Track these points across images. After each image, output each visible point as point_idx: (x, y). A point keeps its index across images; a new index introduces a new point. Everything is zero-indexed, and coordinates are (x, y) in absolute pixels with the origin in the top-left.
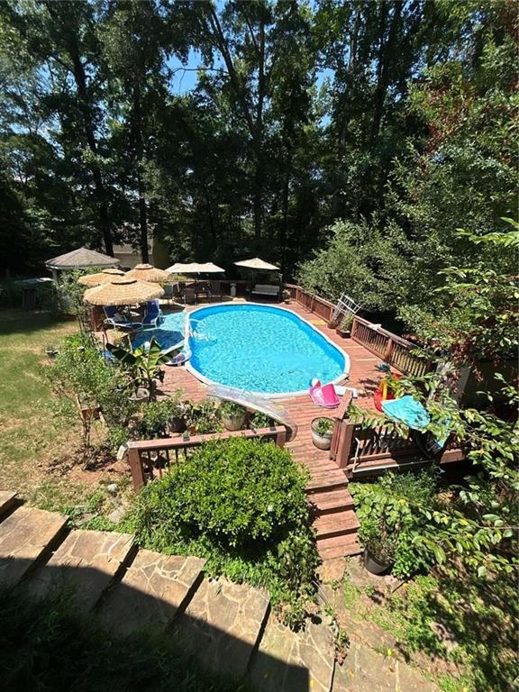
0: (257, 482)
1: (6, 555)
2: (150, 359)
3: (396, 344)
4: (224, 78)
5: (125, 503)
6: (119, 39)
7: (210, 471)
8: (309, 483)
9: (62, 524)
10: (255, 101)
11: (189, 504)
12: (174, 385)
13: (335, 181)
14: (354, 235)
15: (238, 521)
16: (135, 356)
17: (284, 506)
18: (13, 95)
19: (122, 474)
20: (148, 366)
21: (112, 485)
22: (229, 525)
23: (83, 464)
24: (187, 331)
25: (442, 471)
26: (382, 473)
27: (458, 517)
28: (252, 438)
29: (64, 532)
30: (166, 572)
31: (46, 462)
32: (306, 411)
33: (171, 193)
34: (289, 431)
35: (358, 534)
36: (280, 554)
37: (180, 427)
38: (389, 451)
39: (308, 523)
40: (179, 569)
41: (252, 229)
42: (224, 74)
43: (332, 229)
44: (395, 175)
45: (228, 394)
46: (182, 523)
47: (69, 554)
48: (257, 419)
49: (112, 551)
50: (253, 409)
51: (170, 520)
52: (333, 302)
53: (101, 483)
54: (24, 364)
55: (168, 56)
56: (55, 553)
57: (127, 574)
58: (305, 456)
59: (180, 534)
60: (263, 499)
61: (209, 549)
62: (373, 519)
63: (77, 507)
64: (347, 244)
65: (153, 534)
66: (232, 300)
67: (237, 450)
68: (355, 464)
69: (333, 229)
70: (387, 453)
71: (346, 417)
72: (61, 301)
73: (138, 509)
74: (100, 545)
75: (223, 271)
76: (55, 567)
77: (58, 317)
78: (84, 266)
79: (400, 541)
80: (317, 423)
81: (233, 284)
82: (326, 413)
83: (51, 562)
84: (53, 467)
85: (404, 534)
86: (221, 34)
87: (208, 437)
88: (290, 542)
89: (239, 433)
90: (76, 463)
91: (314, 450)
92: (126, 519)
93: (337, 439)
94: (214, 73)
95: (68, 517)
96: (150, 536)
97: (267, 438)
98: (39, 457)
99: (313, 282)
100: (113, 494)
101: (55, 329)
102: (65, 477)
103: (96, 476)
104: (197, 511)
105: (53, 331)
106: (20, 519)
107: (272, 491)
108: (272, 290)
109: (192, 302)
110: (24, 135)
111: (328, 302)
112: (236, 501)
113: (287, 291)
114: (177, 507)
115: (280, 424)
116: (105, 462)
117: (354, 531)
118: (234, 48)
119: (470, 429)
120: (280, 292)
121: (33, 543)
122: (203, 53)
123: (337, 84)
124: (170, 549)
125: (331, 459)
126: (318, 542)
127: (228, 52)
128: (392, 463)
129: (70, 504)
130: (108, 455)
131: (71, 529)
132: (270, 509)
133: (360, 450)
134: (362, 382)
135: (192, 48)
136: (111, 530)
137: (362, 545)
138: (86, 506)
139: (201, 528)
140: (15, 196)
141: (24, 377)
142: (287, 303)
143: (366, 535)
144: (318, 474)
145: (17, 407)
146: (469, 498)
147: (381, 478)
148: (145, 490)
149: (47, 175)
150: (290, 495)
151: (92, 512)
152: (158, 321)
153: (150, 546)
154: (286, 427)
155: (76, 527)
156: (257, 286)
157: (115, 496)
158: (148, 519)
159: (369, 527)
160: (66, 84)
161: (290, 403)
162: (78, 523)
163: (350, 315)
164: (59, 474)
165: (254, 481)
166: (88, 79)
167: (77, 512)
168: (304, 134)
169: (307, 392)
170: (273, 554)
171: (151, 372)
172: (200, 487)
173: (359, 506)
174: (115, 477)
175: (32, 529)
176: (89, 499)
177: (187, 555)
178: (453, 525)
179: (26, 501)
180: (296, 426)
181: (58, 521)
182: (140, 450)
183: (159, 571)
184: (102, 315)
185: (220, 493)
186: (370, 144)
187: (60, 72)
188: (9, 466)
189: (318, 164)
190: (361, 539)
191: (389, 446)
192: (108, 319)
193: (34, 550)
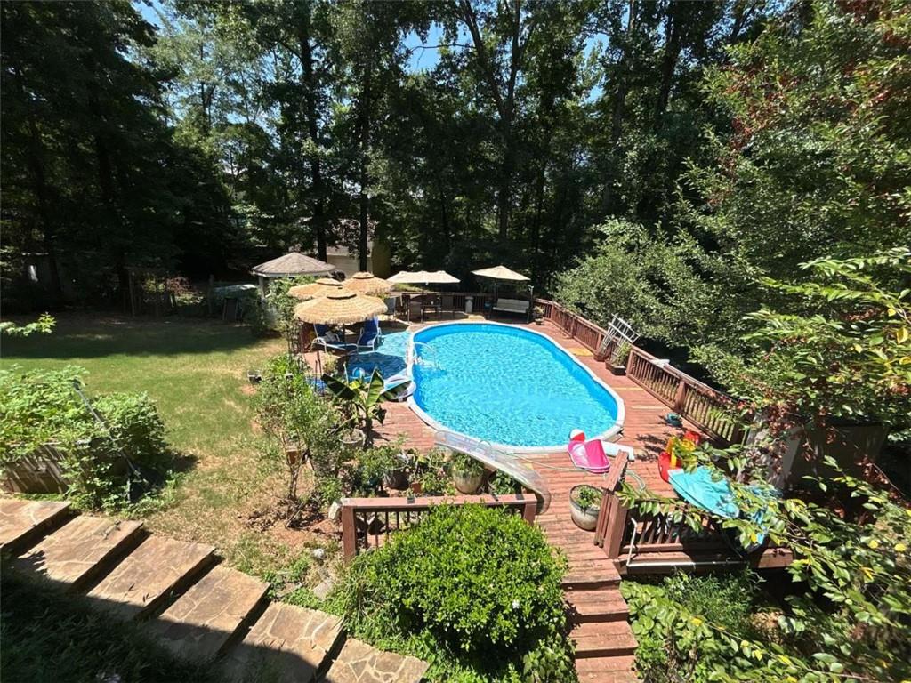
0: (499, 567)
1: (201, 624)
2: (370, 394)
3: (691, 388)
4: (470, 55)
5: (333, 575)
6: (354, 22)
7: (440, 545)
8: (567, 574)
9: (262, 592)
10: (506, 77)
11: (413, 586)
12: (393, 427)
13: (607, 169)
14: (633, 237)
15: (473, 616)
16: (351, 388)
17: (534, 603)
18: (234, 83)
19: (330, 536)
20: (367, 402)
21: (319, 550)
22: (462, 620)
23: (285, 521)
24: (411, 356)
25: (761, 580)
26: (669, 572)
27: (776, 652)
28: (493, 506)
29: (264, 602)
30: (380, 673)
31: (246, 513)
32: (564, 474)
33: (399, 187)
34: (540, 500)
35: (634, 657)
36: (526, 670)
37: (401, 482)
38: (680, 541)
39: (565, 631)
40: (395, 671)
41: (495, 226)
42: (471, 50)
43: (602, 230)
44: (687, 179)
45: (461, 445)
46: (403, 609)
47: (267, 631)
48: (498, 480)
49: (317, 635)
50: (494, 468)
51: (388, 604)
52: (601, 324)
53: (307, 545)
54: (224, 389)
55: (405, 34)
56: (252, 628)
57: (332, 667)
58: (561, 537)
59: (399, 625)
60: (506, 590)
61: (433, 649)
62: (656, 638)
63: (279, 573)
64: (622, 250)
65: (364, 619)
66: (467, 317)
67: (474, 520)
68: (630, 555)
69: (604, 229)
70: (677, 544)
71: (619, 487)
72: (266, 314)
73: (349, 585)
74: (303, 625)
75: (458, 281)
76: (252, 647)
77: (262, 333)
78: (294, 274)
79: (697, 676)
80: (577, 492)
81: (470, 298)
82: (592, 480)
83: (247, 639)
84: (252, 520)
85: (702, 666)
86: (469, 6)
87: (437, 501)
88: (540, 654)
89: (476, 499)
90: (278, 517)
91: (572, 529)
92: (334, 595)
93: (606, 518)
94: (459, 50)
95: (268, 584)
96: (361, 623)
97: (513, 508)
98: (239, 506)
99: (575, 297)
100: (320, 561)
101: (257, 347)
102: (266, 533)
103: (301, 536)
104: (422, 596)
105: (255, 350)
106: (217, 580)
107: (519, 580)
108: (519, 307)
109: (418, 319)
110: (241, 125)
111: (594, 326)
112: (473, 588)
113: (539, 308)
114: (398, 588)
115: (529, 491)
116: (311, 519)
117: (630, 652)
118: (483, 21)
119: (793, 527)
120: (530, 311)
121: (230, 612)
122: (446, 27)
123: (611, 49)
124: (385, 643)
125: (597, 544)
126: (577, 661)
127: (476, 26)
128: (685, 560)
129: (271, 567)
130: (314, 510)
131: (270, 600)
132: (516, 604)
133: (638, 536)
134: (641, 438)
135: (433, 23)
136: (316, 608)
137: (639, 674)
138: (289, 573)
139: (425, 620)
140: (224, 191)
141: (223, 406)
142: (539, 324)
143: (646, 660)
144: (579, 564)
145: (215, 442)
146: (790, 626)
147: (669, 580)
148: (356, 561)
149: (261, 168)
150: (541, 589)
151: (295, 582)
152: (376, 342)
153: (360, 635)
154: (538, 496)
155: (277, 599)
156: (500, 300)
157: (321, 565)
158: (361, 598)
159: (651, 650)
160: (290, 68)
161: (543, 461)
162: (280, 594)
163: (625, 345)
164: (259, 529)
165: (495, 565)
166: (316, 64)
167: (279, 580)
168: (566, 111)
169: (565, 447)
170: (516, 669)
171: (370, 411)
172: (426, 564)
173: (636, 616)
174: (322, 540)
175: (229, 595)
176: (293, 565)
177: (405, 654)
178: (770, 662)
179: (224, 559)
180: (550, 494)
181: (258, 589)
182: (356, 510)
183: (370, 670)
184: (312, 332)
185: (452, 576)
186: (656, 124)
187: (285, 56)
188: (207, 514)
189: (584, 146)
190: (638, 666)
191: (680, 534)
192: (319, 338)
193: (231, 621)
